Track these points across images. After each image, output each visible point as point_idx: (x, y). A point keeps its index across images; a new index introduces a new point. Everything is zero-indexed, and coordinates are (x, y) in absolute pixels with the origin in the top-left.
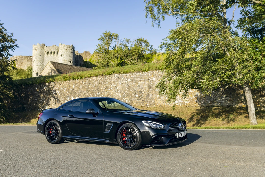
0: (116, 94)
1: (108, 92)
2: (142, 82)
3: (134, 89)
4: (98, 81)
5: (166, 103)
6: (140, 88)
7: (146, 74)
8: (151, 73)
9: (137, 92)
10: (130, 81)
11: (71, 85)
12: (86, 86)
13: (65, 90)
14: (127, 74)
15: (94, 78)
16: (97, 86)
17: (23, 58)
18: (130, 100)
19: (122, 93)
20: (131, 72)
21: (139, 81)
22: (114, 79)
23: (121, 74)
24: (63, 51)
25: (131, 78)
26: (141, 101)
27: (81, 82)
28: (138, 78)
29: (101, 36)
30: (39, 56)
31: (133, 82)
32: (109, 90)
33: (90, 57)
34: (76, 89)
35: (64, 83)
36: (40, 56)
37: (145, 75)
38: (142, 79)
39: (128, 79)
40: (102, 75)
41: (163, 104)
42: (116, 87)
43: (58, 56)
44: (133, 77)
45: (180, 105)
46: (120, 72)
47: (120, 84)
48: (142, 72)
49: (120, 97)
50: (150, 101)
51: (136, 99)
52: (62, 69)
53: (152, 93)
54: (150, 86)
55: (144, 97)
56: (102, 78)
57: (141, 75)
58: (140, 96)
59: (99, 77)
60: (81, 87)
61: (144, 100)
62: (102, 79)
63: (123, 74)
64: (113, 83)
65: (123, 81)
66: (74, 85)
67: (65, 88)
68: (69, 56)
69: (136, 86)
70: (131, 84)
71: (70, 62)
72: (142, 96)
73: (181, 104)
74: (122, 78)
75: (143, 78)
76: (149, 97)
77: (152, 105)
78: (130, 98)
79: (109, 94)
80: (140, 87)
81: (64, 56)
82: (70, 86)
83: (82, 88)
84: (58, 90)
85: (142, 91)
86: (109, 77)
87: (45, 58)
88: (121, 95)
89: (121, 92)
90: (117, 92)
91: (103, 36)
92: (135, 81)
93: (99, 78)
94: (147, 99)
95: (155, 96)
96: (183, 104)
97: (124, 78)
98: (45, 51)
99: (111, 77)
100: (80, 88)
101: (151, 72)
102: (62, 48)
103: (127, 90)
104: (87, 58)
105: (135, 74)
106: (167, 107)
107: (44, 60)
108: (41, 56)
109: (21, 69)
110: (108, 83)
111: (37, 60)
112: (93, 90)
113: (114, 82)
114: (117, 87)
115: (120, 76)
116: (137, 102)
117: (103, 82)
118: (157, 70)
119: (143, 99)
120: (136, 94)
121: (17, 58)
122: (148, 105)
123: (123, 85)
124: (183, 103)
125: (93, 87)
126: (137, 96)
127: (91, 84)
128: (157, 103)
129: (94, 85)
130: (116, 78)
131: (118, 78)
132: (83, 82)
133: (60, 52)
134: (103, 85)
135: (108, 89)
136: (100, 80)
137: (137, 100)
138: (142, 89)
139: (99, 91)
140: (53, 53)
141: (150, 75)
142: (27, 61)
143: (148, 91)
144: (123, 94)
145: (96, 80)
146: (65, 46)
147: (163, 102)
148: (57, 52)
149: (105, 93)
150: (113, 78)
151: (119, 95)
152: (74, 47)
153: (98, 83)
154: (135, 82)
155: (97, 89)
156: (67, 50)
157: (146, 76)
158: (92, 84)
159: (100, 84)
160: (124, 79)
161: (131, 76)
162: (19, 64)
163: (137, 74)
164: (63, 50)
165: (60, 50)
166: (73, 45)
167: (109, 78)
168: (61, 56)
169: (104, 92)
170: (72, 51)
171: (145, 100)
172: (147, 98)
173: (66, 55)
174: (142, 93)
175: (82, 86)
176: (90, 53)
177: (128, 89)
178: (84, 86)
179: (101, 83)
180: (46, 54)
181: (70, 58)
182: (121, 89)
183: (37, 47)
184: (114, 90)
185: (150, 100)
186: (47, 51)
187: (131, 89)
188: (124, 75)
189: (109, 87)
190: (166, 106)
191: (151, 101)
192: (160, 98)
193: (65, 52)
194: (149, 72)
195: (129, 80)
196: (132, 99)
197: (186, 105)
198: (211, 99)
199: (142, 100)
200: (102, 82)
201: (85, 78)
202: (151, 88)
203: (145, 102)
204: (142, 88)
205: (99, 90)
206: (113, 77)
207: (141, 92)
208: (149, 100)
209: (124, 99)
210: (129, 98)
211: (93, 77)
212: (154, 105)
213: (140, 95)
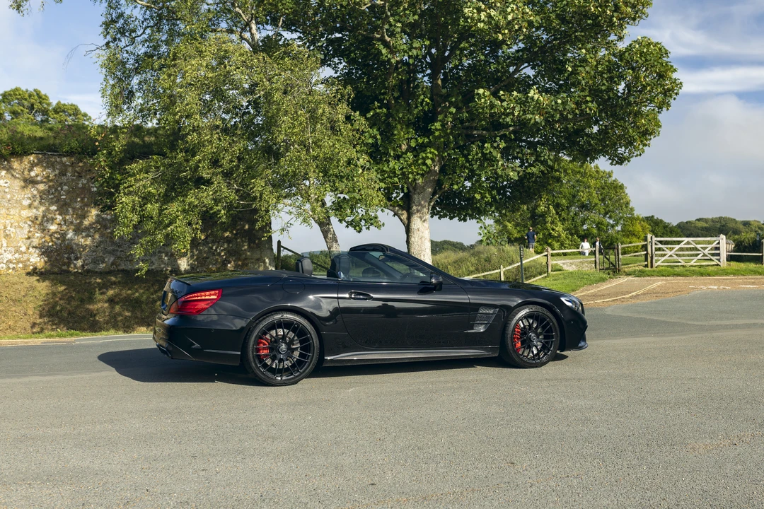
45: (9, 268)
73: (11, 266)
96: (21, 265)
124: (22, 262)
198: (117, 250)
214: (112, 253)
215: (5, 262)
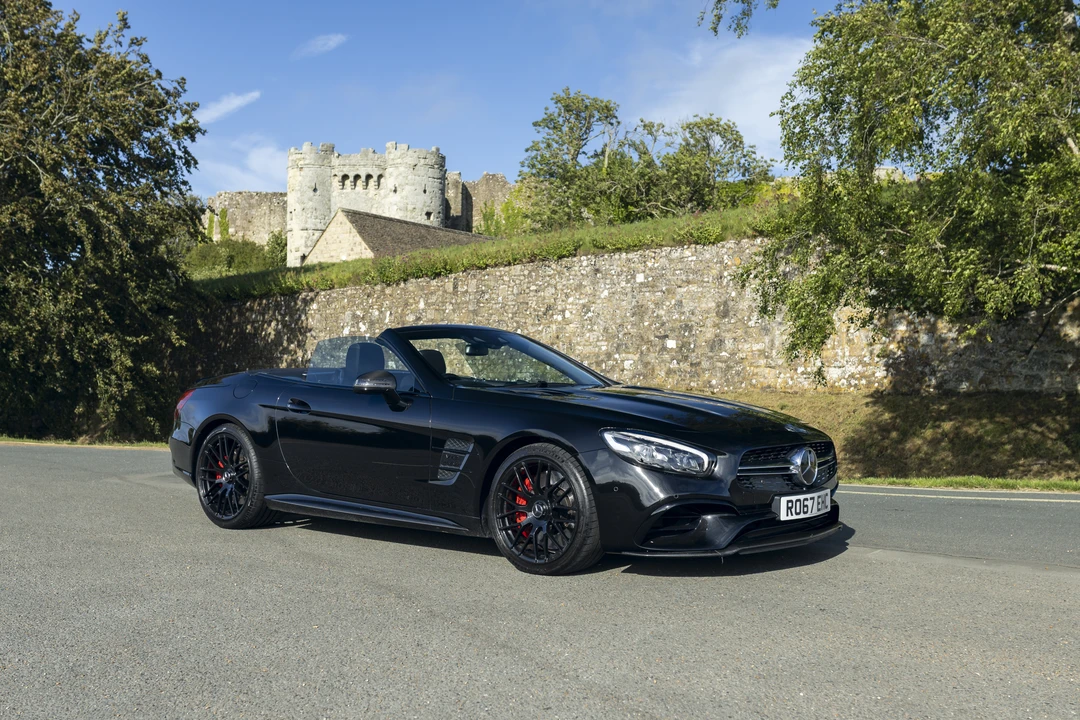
0: (588, 335)
1: (554, 327)
2: (693, 288)
3: (657, 316)
4: (517, 282)
5: (792, 379)
6: (683, 313)
7: (709, 252)
8: (731, 251)
9: (673, 330)
10: (642, 283)
11: (411, 301)
12: (467, 303)
13: (387, 321)
14: (630, 256)
15: (500, 271)
16: (509, 303)
17: (253, 201)
18: (641, 360)
19: (610, 331)
20: (649, 247)
21: (679, 283)
22: (579, 274)
23: (606, 257)
24: (401, 174)
25: (647, 271)
26: (685, 366)
27: (449, 287)
28: (678, 272)
29: (546, 109)
30: (312, 193)
31: (656, 289)
32: (560, 318)
33: (504, 195)
34: (429, 316)
35: (383, 291)
36: (315, 190)
37: (708, 256)
38: (694, 275)
39: (634, 277)
40: (532, 259)
41: (779, 380)
42: (586, 308)
43: (382, 192)
44: (656, 265)
45: (850, 385)
46: (604, 247)
47: (602, 296)
48: (693, 246)
49: (600, 349)
50: (723, 365)
51: (666, 357)
52: (389, 238)
53: (734, 335)
54: (725, 303)
55: (699, 351)
56: (530, 272)
57: (690, 259)
58: (683, 346)
59: (519, 267)
60: (451, 307)
61: (699, 363)
62: (531, 277)
63: (617, 256)
64: (576, 289)
65: (616, 281)
66: (422, 300)
67: (388, 313)
68: (425, 191)
69: (668, 303)
70: (647, 294)
71: (428, 214)
72: (692, 346)
73: (853, 382)
74: (613, 272)
75: (695, 272)
76: (720, 350)
77: (734, 384)
78: (642, 353)
79: (558, 337)
80: (685, 309)
81: (404, 193)
82: (406, 304)
83: (454, 310)
84: (363, 318)
85: (692, 326)
86: (559, 268)
87: (333, 200)
88: (606, 340)
89: (606, 330)
90: (591, 330)
91: (554, 109)
92: (666, 284)
93: (522, 270)
94: (712, 358)
95: (746, 346)
96: (864, 382)
97: (619, 269)
98: (334, 172)
99: (568, 268)
100: (444, 311)
101: (731, 244)
102: (396, 162)
103: (632, 319)
104: (493, 202)
105: (664, 253)
106: (796, 393)
107: (329, 209)
108: (318, 193)
109: (246, 244)
110: (553, 291)
111: (303, 206)
112: (494, 321)
113: (580, 286)
114: (592, 309)
115: (604, 262)
116: (669, 372)
117: (536, 285)
118: (755, 237)
119: (693, 357)
120: (667, 336)
121: (231, 199)
122: (714, 382)
123: (615, 301)
124: (866, 377)
125: (494, 306)
126: (671, 344)
127: (487, 296)
128: (753, 375)
129: (500, 298)
130: (588, 269)
131: (597, 271)
132: (455, 287)
133: (391, 174)
134: (534, 299)
135: (553, 315)
136: (522, 278)
137: (670, 363)
138: (693, 318)
139: (517, 322)
140: (363, 178)
141: (726, 257)
142: (267, 212)
143: (716, 325)
144: (613, 337)
145: (506, 278)
146: (410, 152)
147: (780, 373)
148: (380, 176)
149: (542, 332)
150: (573, 273)
151: (598, 340)
152: (443, 158)
153: (515, 291)
154: (664, 289)
155: (510, 315)
156: (416, 168)
157: (711, 261)
158: (495, 296)
159: (521, 296)
160: (619, 275)
161: (649, 264)
162: (238, 223)
163: (672, 253)
164: (402, 169)
165: (389, 170)
166: (438, 150)
167: (559, 273)
168: (395, 191)
169: (540, 329)
170: (436, 173)
171: (705, 364)
172: (710, 354)
173: (413, 188)
174: (691, 331)
175: (454, 301)
176: (506, 183)
177: (633, 315)
178: (461, 306)
179: (527, 291)
180: (336, 182)
181: (426, 198)
182: (608, 317)
183: (302, 156)
184: (578, 318)
185: (726, 362)
186: (342, 174)
187: (646, 318)
188: (619, 259)
189: (560, 308)
190: (791, 387)
191: (729, 368)
192: (767, 357)
193: (410, 177)
194: (723, 247)
195: (640, 278)
196: (652, 358)
197: (876, 385)
198: (989, 361)
199: (692, 364)
200: (533, 288)
201: (465, 271)
202: (731, 313)
203: (704, 370)
204: (693, 314)
205: (517, 319)
206: (576, 268)
207: (688, 327)
208: (719, 364)
209: (617, 356)
210: (638, 355)
211: (496, 265)
212: (742, 383)
213: (685, 340)
214: (980, 364)
215: (846, 377)
